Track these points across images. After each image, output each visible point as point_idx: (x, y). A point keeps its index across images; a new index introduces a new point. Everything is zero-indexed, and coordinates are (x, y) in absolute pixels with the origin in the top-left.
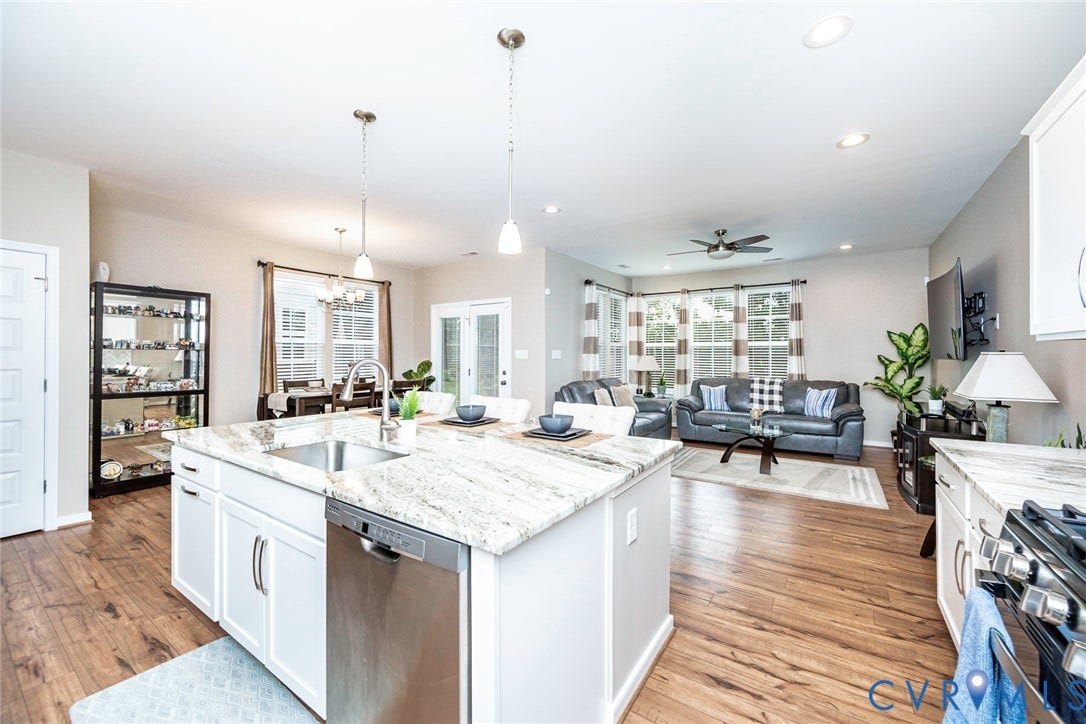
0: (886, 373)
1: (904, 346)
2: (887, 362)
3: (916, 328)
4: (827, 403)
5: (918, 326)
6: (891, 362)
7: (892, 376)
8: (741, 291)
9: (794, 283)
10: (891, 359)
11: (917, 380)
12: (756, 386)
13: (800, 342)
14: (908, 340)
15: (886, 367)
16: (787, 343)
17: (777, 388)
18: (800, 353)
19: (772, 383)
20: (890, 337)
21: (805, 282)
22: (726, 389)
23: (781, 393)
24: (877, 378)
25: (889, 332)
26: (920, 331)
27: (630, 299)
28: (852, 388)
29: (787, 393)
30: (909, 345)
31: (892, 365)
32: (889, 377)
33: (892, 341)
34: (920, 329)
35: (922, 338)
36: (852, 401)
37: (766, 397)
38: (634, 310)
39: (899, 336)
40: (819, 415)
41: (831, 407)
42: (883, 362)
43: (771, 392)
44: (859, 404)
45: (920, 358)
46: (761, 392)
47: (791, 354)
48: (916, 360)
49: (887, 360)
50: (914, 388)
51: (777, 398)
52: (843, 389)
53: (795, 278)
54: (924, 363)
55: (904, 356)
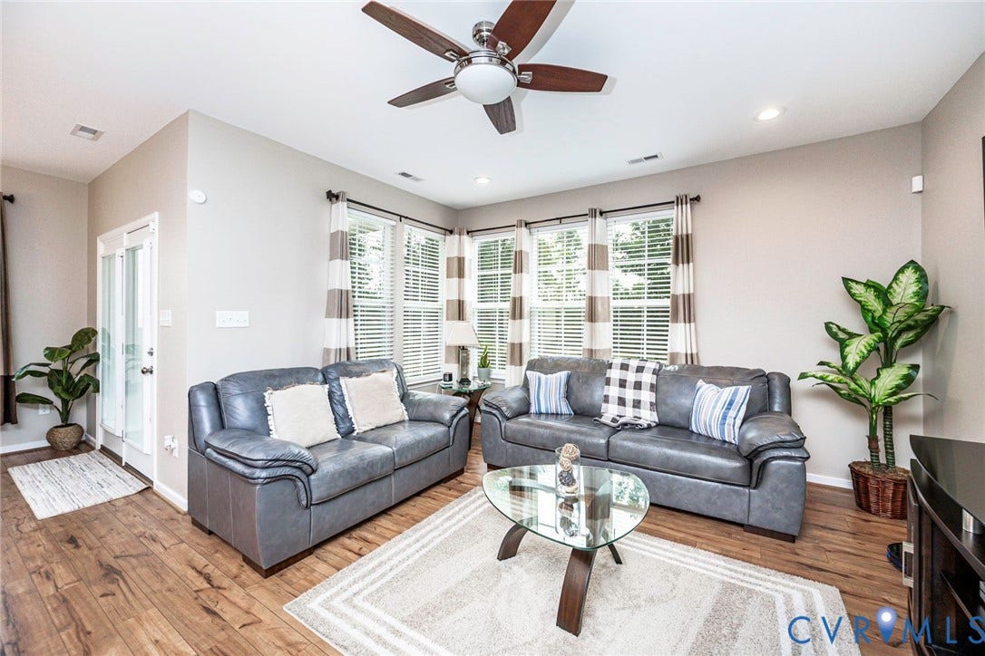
0: (844, 358)
1: (875, 305)
2: (842, 335)
3: (901, 271)
4: (732, 413)
5: (905, 267)
6: (852, 336)
7: (858, 365)
8: (599, 220)
9: (679, 201)
10: (850, 330)
11: (905, 371)
12: (615, 374)
13: (688, 298)
14: (883, 294)
15: (843, 345)
16: (667, 303)
17: (647, 378)
18: (689, 318)
19: (640, 370)
20: (849, 289)
21: (697, 199)
22: (569, 378)
23: (653, 388)
24: (822, 363)
25: (846, 280)
26: (909, 277)
27: (449, 238)
28: (776, 382)
29: (663, 388)
30: (888, 304)
31: (855, 341)
32: (851, 365)
33: (852, 295)
34: (909, 272)
35: (914, 288)
36: (777, 408)
37: (630, 394)
38: (455, 254)
39: (865, 285)
40: (716, 435)
41: (739, 422)
42: (834, 336)
43: (638, 386)
44: (790, 413)
45: (909, 328)
46: (623, 384)
47: (675, 319)
48: (900, 333)
49: (844, 331)
50: (899, 389)
51: (647, 396)
52: (760, 384)
53: (682, 193)
54: (917, 337)
55: (875, 325)
